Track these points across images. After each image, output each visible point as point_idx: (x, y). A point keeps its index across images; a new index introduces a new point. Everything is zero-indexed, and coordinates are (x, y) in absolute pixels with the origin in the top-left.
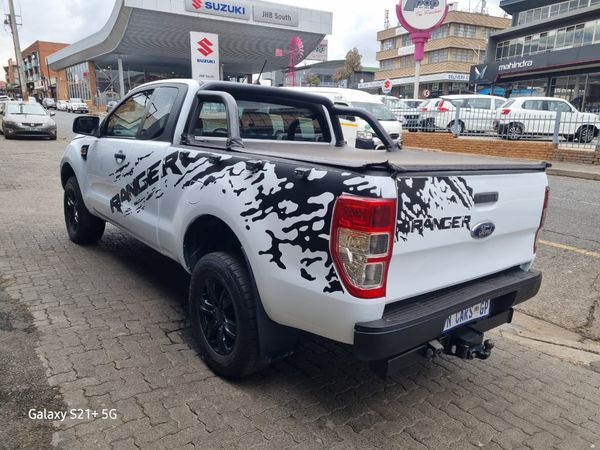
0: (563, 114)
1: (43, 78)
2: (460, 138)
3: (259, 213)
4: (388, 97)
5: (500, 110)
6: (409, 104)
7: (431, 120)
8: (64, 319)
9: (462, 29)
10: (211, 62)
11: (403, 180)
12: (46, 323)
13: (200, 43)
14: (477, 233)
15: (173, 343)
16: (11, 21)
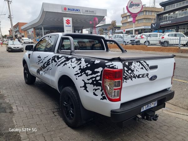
0: (181, 38)
1: (20, 33)
2: (148, 46)
3: (80, 74)
4: (125, 35)
5: (161, 37)
6: (132, 36)
7: (139, 41)
8: (22, 108)
9: (148, 12)
10: (70, 26)
11: (125, 63)
12: (16, 110)
13: (66, 21)
14: (151, 79)
15: (55, 116)
16: (10, 17)
